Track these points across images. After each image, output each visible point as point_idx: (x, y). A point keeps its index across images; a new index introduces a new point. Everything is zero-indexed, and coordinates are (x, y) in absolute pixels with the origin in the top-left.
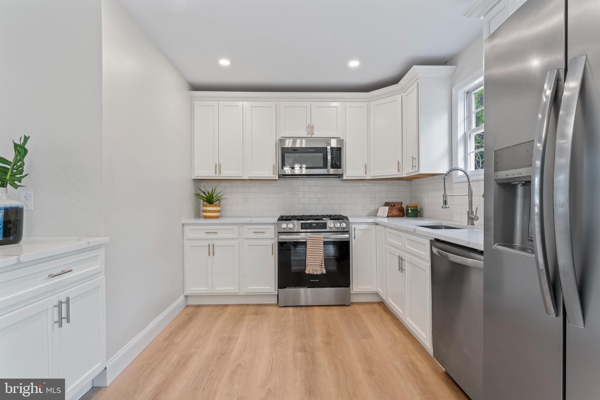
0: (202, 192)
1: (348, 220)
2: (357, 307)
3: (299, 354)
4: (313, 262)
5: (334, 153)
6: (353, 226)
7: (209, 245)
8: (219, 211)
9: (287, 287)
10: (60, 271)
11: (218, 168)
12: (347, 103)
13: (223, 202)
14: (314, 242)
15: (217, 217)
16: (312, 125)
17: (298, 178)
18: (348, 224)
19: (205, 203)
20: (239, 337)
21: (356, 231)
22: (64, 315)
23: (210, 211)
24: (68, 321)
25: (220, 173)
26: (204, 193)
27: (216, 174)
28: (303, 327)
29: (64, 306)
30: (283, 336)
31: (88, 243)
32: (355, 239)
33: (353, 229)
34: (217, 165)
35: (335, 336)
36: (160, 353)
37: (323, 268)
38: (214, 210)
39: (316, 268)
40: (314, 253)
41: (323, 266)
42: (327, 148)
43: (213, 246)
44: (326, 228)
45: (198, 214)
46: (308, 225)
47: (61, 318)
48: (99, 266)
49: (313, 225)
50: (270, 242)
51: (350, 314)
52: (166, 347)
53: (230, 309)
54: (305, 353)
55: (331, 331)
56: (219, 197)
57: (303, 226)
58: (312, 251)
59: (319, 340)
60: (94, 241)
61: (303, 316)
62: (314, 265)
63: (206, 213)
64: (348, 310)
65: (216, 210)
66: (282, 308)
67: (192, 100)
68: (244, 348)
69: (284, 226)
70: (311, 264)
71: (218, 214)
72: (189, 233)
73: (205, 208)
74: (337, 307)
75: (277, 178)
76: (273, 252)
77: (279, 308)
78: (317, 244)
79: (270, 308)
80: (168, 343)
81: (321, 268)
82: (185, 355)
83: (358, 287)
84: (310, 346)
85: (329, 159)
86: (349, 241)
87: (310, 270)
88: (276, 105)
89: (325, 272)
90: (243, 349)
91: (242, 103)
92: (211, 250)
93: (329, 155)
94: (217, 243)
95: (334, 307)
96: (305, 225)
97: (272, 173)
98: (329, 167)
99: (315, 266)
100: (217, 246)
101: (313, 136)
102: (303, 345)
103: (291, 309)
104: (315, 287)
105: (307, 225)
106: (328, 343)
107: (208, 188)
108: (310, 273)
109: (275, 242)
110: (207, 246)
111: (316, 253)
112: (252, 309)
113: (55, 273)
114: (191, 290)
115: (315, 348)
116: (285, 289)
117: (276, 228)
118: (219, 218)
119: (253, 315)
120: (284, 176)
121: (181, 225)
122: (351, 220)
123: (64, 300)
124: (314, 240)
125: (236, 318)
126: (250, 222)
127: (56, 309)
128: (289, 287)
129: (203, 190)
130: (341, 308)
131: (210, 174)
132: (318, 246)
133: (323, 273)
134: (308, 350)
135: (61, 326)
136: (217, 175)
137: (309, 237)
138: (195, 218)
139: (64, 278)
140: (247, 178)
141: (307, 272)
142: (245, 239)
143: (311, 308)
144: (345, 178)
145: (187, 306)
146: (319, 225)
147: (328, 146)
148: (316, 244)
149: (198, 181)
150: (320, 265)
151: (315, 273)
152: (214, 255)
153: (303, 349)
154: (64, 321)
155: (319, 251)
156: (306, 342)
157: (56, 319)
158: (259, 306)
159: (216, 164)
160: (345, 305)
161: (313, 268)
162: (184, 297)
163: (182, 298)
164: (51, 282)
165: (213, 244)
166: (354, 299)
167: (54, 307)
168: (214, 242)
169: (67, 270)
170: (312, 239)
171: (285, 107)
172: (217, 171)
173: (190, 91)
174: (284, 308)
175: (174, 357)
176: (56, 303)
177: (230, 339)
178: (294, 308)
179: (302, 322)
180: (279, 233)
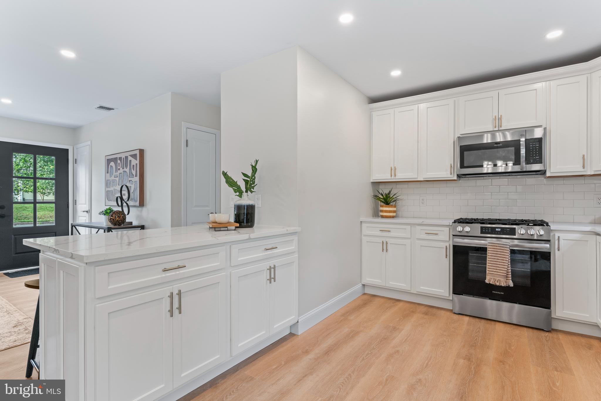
0: (380, 193)
1: (550, 226)
2: (561, 336)
3: (461, 361)
4: (495, 272)
5: (531, 146)
6: (557, 235)
7: (383, 241)
8: (394, 212)
9: (463, 294)
10: (270, 247)
11: (393, 171)
12: (552, 82)
13: (399, 203)
14: (497, 249)
15: (393, 217)
16: (500, 117)
17: (484, 177)
18: (549, 231)
19: (382, 204)
20: (403, 329)
21: (562, 242)
22: (272, 276)
23: (386, 211)
24: (275, 281)
25: (395, 175)
26: (382, 195)
27: (391, 176)
28: (476, 338)
29: (272, 270)
30: (450, 340)
31: (287, 230)
32: (559, 250)
33: (557, 238)
34: (393, 168)
35: (514, 357)
36: (337, 324)
37: (510, 280)
38: (389, 211)
39: (499, 279)
40: (496, 261)
41: (509, 277)
42: (520, 140)
43: (387, 243)
44: (515, 235)
45: (376, 214)
46: (490, 229)
47: (271, 278)
48: (294, 248)
49: (497, 230)
50: (444, 245)
51: (547, 341)
52: (341, 321)
53: (401, 304)
54: (470, 362)
55: (511, 351)
56: (395, 198)
57: (484, 231)
58: (494, 259)
59: (491, 355)
60: (292, 229)
61: (479, 328)
62: (496, 275)
63: (382, 213)
64: (545, 336)
65: (391, 211)
66: (457, 315)
67: (371, 112)
68: (406, 340)
69: (460, 228)
70: (492, 274)
71: (394, 214)
72: (366, 230)
73: (381, 209)
74: (531, 330)
75: (455, 178)
76: (447, 255)
77: (453, 314)
78: (501, 252)
79: (443, 312)
80: (343, 318)
81: (506, 279)
82: (354, 331)
83: (564, 312)
84: (477, 358)
85: (523, 153)
86: (549, 253)
87: (489, 279)
88: (455, 101)
89: (511, 284)
90: (404, 340)
91: (417, 106)
92: (385, 247)
93: (522, 148)
94: (390, 241)
95: (525, 329)
96: (485, 230)
97: (449, 173)
98: (523, 162)
99: (498, 276)
100: (390, 244)
101: (501, 129)
102: (469, 354)
103: (467, 319)
104: (499, 301)
105: (488, 230)
106: (501, 361)
107: (385, 190)
108: (491, 283)
109: (450, 244)
110: (381, 243)
111: (500, 262)
112: (424, 309)
113: (268, 248)
114: (367, 280)
115: (483, 361)
116: (461, 296)
117: (451, 230)
118: (395, 218)
119: (423, 314)
120: (464, 176)
121: (360, 222)
122: (553, 227)
123: (272, 266)
124: (496, 246)
125: (405, 313)
126: (422, 223)
127: (268, 271)
128: (465, 295)
129: (381, 192)
130: (535, 331)
131: (386, 176)
132: (502, 253)
133: (509, 285)
134: (474, 360)
135: (270, 283)
136: (393, 177)
137: (490, 243)
138: (373, 217)
139: (273, 252)
140: (422, 180)
141: (487, 281)
142: (418, 239)
143: (493, 323)
144: (548, 174)
145: (365, 294)
146: (505, 231)
147: (522, 138)
148: (499, 252)
149: (376, 184)
150: (505, 276)
151: (498, 284)
152: (387, 252)
153: (468, 358)
154: (272, 280)
155: (503, 260)
156: (474, 353)
157: (268, 278)
158: (432, 308)
159: (391, 167)
160: (543, 330)
161: (495, 278)
162: (361, 285)
163: (360, 286)
164: (266, 253)
165: (387, 242)
166: (556, 325)
167: (268, 269)
168: (387, 240)
169: (274, 247)
170: (494, 245)
171: (465, 101)
172: (393, 174)
173: (369, 104)
174: (459, 315)
175: (346, 330)
176: (268, 268)
177: (394, 329)
178: (471, 318)
179: (476, 333)
180: (454, 235)
